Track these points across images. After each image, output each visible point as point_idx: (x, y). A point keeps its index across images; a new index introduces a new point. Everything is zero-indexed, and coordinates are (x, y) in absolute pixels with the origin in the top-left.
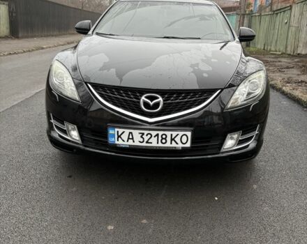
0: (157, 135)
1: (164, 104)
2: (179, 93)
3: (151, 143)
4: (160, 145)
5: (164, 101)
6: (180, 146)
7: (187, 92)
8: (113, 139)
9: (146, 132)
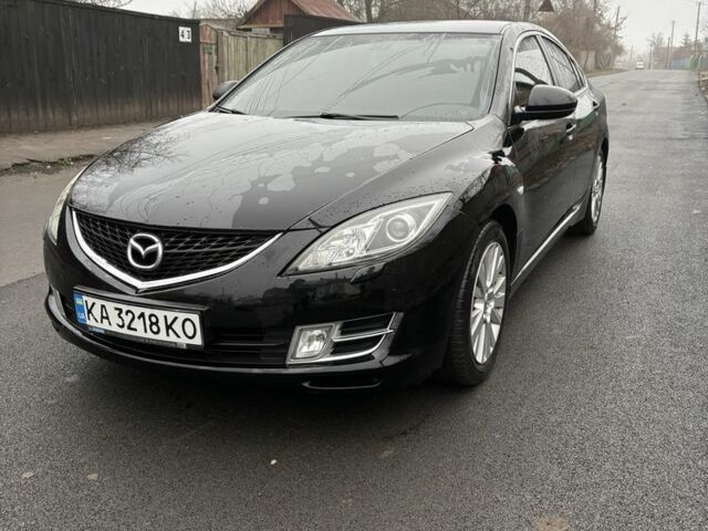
0: (142, 315)
1: (165, 255)
2: (196, 234)
3: (135, 330)
4: (150, 335)
5: (165, 248)
6: (183, 341)
7: (212, 234)
8: (82, 317)
9: (125, 308)
